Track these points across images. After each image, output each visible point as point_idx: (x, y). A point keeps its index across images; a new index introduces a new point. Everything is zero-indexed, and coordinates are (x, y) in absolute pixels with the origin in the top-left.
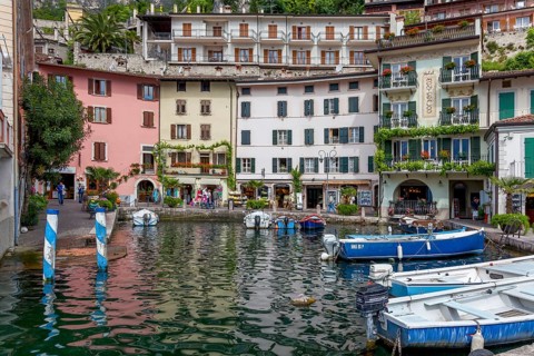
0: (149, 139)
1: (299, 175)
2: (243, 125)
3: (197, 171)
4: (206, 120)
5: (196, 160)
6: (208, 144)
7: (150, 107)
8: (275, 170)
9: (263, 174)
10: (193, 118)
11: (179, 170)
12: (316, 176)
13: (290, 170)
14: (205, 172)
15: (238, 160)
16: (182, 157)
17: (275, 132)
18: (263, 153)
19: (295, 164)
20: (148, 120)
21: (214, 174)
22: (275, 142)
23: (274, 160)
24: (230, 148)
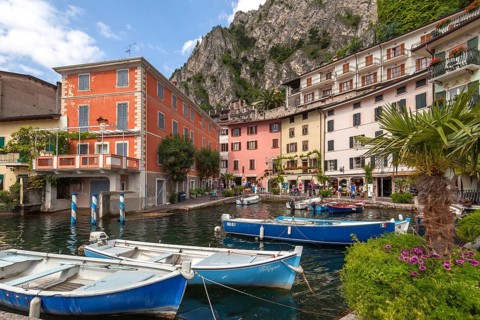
0: (274, 154)
1: (371, 170)
2: (329, 136)
3: (300, 171)
4: (305, 138)
5: (300, 164)
6: (305, 153)
7: (275, 136)
8: (351, 167)
9: (342, 170)
10: (299, 139)
11: (290, 171)
12: (386, 170)
13: (363, 166)
14: (305, 172)
15: (326, 162)
16: (292, 163)
17: (351, 138)
18: (343, 155)
19: (368, 161)
20: (275, 144)
21: (311, 173)
22: (351, 146)
23: (351, 159)
24: (320, 155)
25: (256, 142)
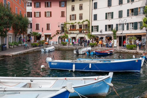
0: (62, 21)
1: (116, 32)
2: (95, 12)
3: (78, 32)
4: (81, 12)
5: (78, 28)
6: (81, 21)
7: (63, 9)
8: (106, 30)
9: (101, 32)
10: (77, 12)
11: (72, 32)
13: (112, 30)
14: (81, 32)
15: (92, 27)
16: (73, 27)
17: (106, 14)
18: (102, 23)
19: (114, 27)
20: (63, 14)
21: (84, 33)
22: (106, 18)
23: (106, 26)
24: (89, 22)
25: (51, 12)
